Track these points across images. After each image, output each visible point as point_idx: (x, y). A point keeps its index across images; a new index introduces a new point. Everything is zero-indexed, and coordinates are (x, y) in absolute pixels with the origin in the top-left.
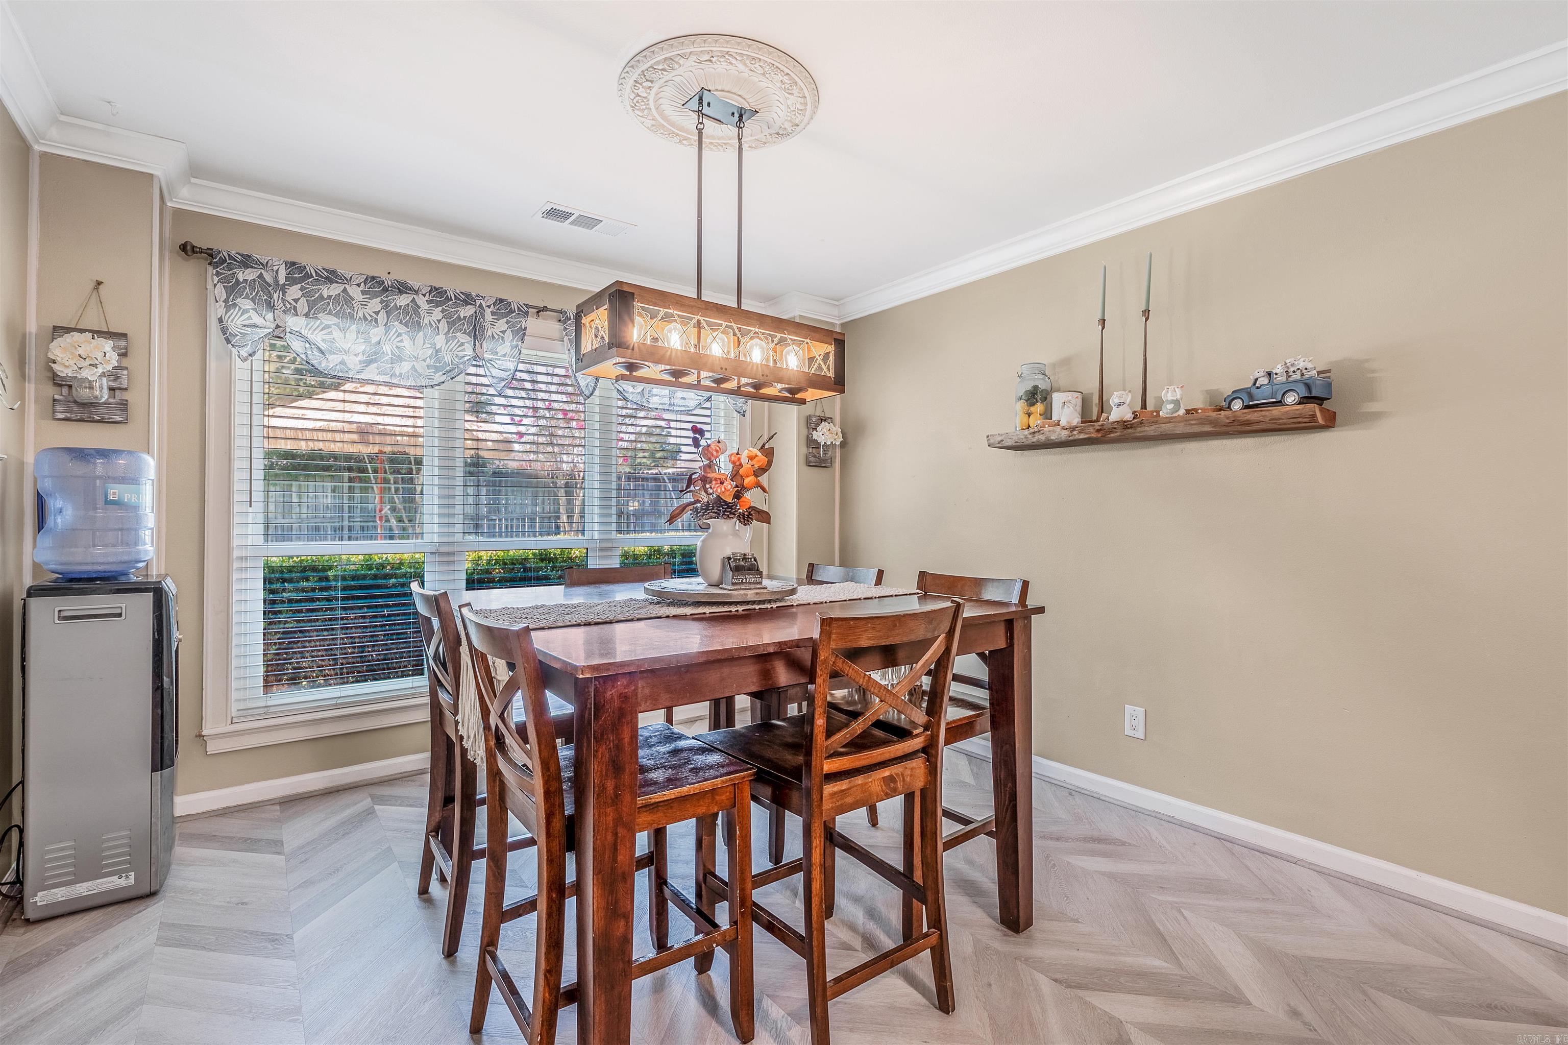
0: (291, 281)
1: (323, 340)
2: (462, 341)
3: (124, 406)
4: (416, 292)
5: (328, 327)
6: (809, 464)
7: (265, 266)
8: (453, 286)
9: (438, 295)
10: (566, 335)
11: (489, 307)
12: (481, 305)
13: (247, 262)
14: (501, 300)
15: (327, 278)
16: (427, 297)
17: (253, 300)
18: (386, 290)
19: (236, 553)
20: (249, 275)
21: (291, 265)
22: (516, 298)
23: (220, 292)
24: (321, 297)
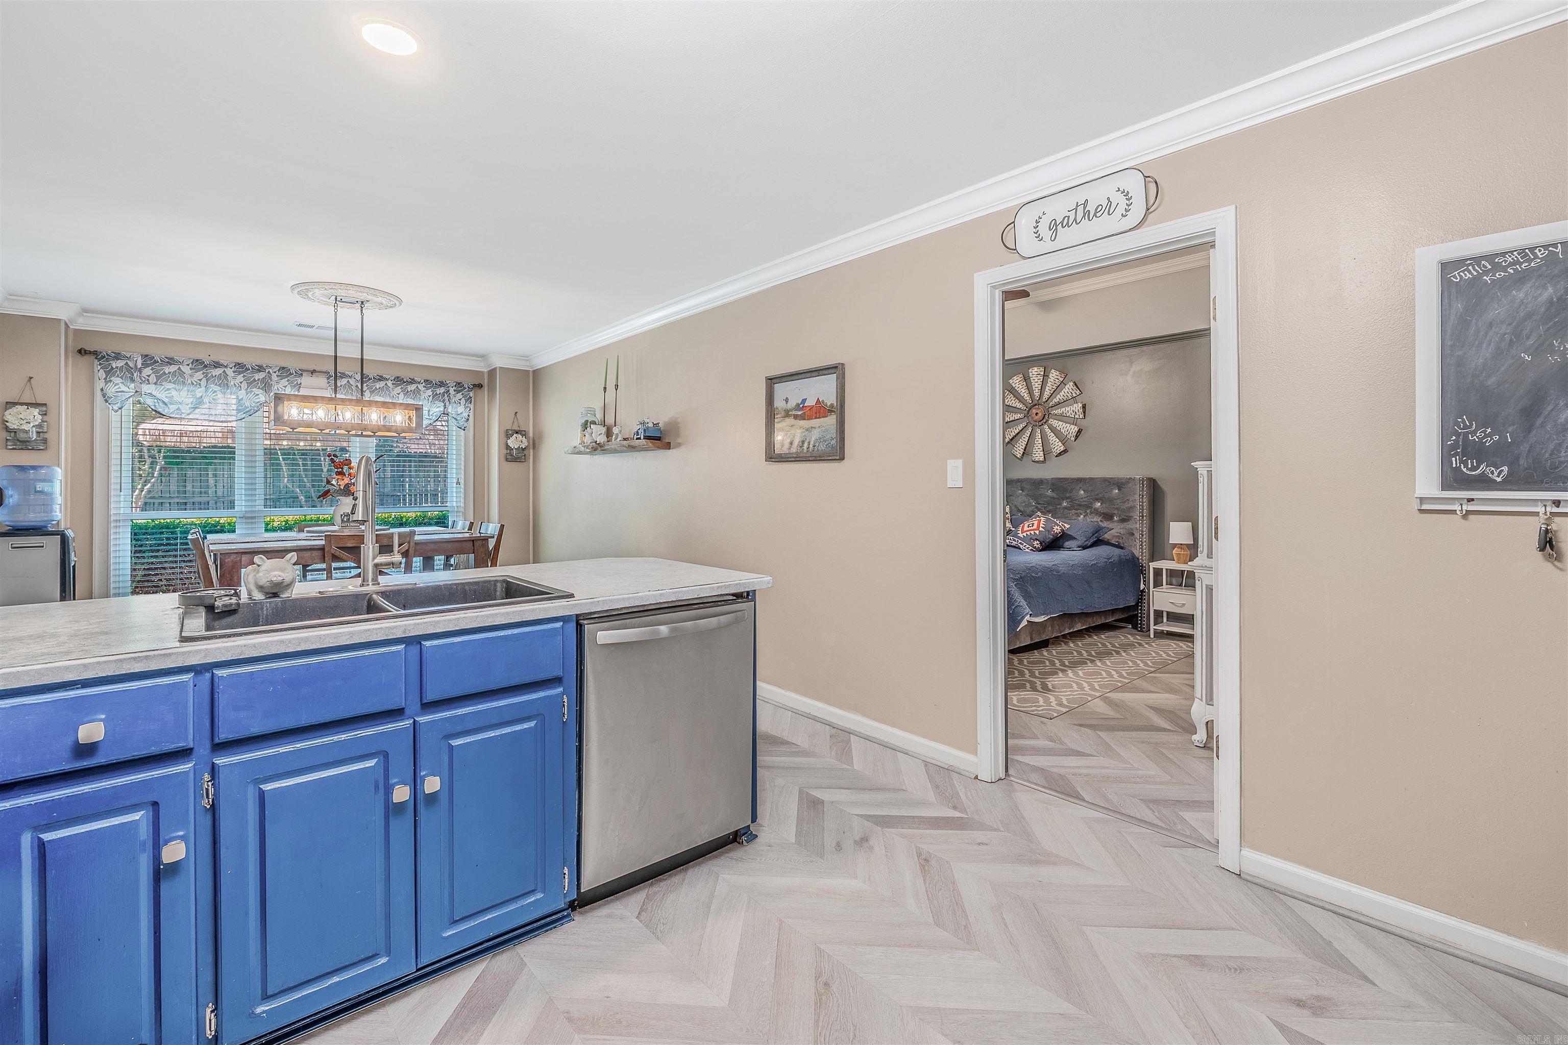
0: (145, 365)
1: (166, 397)
2: (257, 393)
3: (45, 441)
4: (226, 367)
5: (168, 389)
6: (507, 460)
7: (129, 358)
8: (249, 360)
9: (240, 367)
10: (329, 386)
11: (275, 372)
12: (269, 372)
13: (118, 356)
14: (284, 368)
15: (167, 362)
16: (233, 369)
17: (121, 378)
18: (206, 366)
19: (113, 518)
20: (120, 363)
21: (145, 356)
22: (293, 365)
23: (102, 374)
24: (164, 374)
